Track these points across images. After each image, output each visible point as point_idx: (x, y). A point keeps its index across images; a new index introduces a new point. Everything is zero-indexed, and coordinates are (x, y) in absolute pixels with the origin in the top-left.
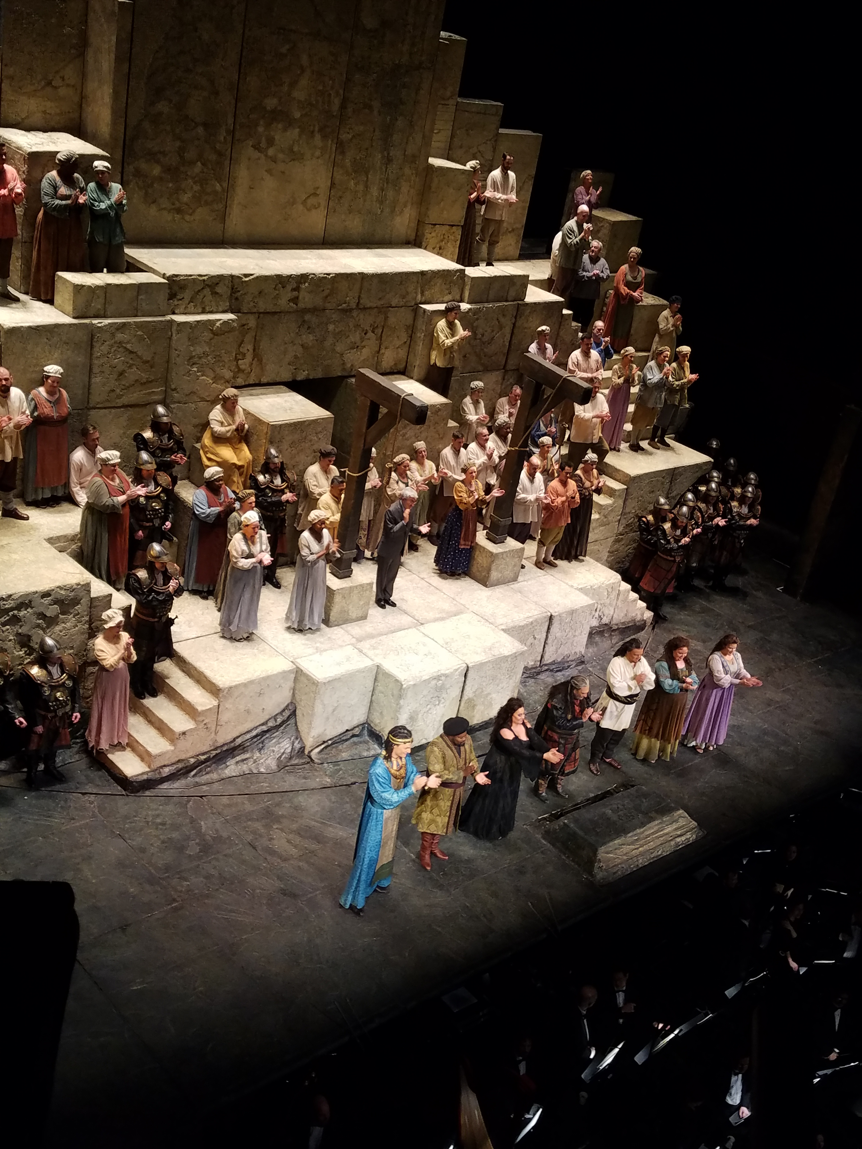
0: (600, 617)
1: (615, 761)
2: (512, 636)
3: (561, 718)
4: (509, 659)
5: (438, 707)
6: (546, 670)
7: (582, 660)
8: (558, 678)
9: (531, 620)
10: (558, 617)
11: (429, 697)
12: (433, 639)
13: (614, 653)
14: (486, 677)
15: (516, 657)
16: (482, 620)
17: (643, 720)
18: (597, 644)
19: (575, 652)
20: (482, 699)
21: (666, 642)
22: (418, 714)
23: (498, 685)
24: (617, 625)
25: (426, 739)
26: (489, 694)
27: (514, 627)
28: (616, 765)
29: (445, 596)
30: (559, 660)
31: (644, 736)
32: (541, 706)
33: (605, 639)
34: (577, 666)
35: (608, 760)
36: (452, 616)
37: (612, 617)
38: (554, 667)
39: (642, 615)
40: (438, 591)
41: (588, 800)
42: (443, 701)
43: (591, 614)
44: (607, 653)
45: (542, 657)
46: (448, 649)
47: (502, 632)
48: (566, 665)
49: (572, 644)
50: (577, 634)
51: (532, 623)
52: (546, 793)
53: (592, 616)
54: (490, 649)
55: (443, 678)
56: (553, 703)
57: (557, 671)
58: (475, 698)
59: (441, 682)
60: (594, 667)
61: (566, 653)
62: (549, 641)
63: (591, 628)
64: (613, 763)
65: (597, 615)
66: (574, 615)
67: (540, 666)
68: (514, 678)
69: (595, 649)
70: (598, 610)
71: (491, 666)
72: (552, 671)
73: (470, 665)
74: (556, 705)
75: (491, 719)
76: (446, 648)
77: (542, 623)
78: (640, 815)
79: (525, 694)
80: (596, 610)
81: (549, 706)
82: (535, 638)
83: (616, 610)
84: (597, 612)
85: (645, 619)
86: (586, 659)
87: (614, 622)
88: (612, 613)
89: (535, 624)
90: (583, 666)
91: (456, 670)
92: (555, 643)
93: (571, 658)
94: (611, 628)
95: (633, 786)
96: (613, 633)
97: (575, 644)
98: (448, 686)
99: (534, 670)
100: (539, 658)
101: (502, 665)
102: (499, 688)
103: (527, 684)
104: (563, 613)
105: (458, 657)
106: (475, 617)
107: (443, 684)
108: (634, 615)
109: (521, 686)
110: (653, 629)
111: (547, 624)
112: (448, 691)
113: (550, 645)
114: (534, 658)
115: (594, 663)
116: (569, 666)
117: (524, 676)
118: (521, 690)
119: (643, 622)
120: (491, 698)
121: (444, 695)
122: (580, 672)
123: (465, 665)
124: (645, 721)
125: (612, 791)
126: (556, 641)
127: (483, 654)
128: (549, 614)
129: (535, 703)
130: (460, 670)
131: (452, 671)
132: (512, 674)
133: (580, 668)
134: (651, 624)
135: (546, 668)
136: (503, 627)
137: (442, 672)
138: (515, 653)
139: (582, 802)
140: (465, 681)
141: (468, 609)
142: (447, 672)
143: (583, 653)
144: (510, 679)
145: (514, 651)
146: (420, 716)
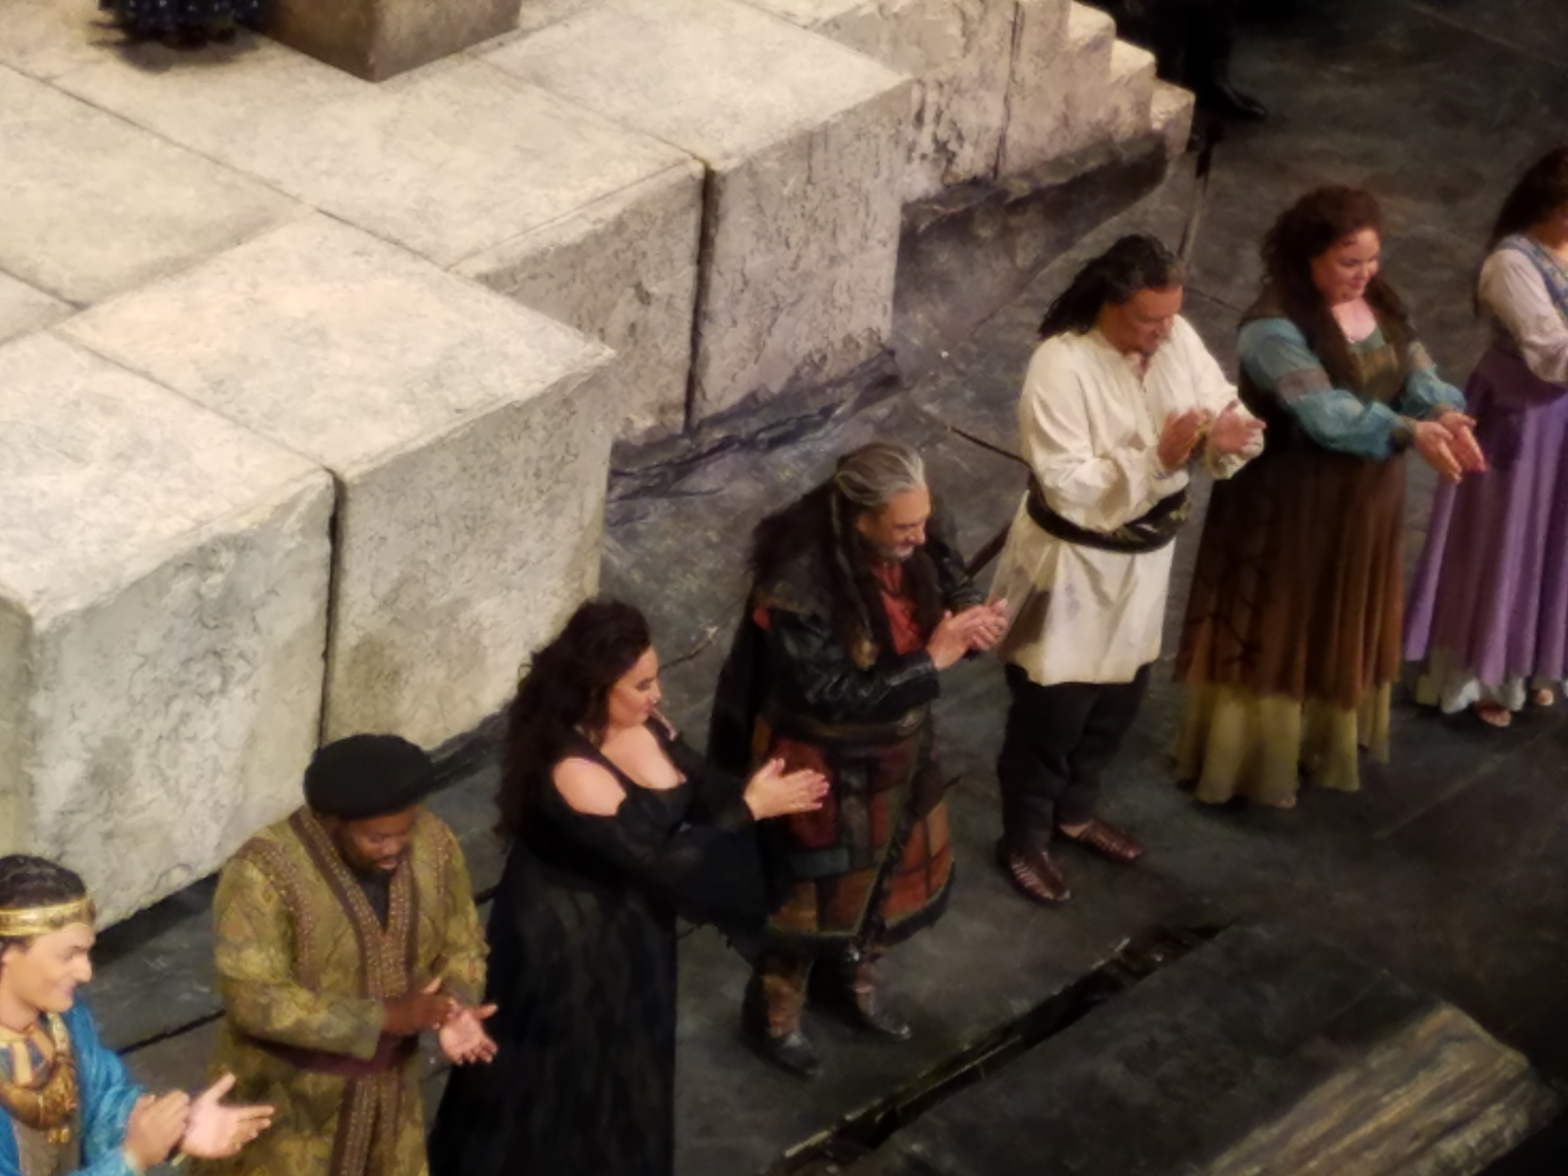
0: (941, 147)
1: (1110, 828)
2: (535, 303)
3: (825, 664)
4: (537, 418)
5: (222, 704)
6: (722, 447)
7: (888, 369)
8: (785, 475)
9: (612, 211)
10: (745, 180)
11: (171, 662)
12: (146, 375)
13: (1035, 318)
14: (437, 524)
15: (566, 402)
16: (374, 244)
17: (1217, 616)
18: (945, 283)
19: (849, 340)
20: (433, 634)
21: (1270, 223)
22: (127, 753)
23: (499, 553)
24: (1026, 174)
25: (186, 867)
26: (462, 603)
27: (536, 259)
28: (1115, 846)
29: (173, 152)
30: (776, 387)
31: (1224, 692)
32: (722, 622)
33: (979, 255)
34: (864, 402)
35: (1074, 831)
36: (220, 247)
37: (1002, 140)
38: (755, 424)
39: (1142, 107)
40: (130, 133)
41: (1006, 1031)
42: (241, 668)
43: (896, 139)
44: (1001, 319)
45: (692, 382)
46: (231, 410)
47: (482, 292)
48: (813, 406)
49: (828, 300)
50: (844, 245)
51: (619, 226)
52: (806, 1031)
53: (902, 152)
54: (437, 382)
55: (227, 558)
56: (777, 602)
57: (774, 443)
58: (397, 635)
59: (216, 579)
60: (945, 396)
61: (805, 347)
62: (718, 302)
63: (906, 208)
64: (1101, 838)
65: (926, 143)
66: (819, 155)
67: (691, 429)
68: (572, 509)
69: (942, 310)
70: (929, 116)
71: (453, 467)
72: (749, 444)
73: (350, 475)
74: (793, 607)
75: (488, 722)
76: (218, 411)
77: (668, 220)
78: (1261, 1066)
79: (637, 576)
80: (919, 119)
81: (761, 618)
82: (644, 298)
83: (1016, 101)
84: (928, 129)
85: (1157, 126)
86: (905, 362)
87: (1014, 162)
88: (995, 120)
89: (635, 226)
90: (895, 399)
91: (286, 508)
92: (742, 310)
93: (832, 369)
94: (1004, 193)
95: (1207, 932)
96: (1014, 221)
97: (842, 299)
98: (257, 592)
99: (664, 456)
100: (678, 392)
101: (507, 450)
102: (510, 565)
103: (640, 526)
104: (764, 154)
105: (283, 445)
106: (338, 235)
107: (230, 589)
108: (1101, 114)
109: (610, 542)
110: (1203, 168)
111: (692, 219)
112: (262, 617)
113: (723, 320)
114: (652, 396)
115: (945, 379)
116: (827, 412)
117: (618, 491)
118: (616, 561)
119: (1148, 147)
120: (475, 622)
121: (246, 641)
122: (881, 427)
123: (323, 480)
124: (1223, 619)
125: (1114, 971)
126: (748, 296)
127: (405, 410)
128: (697, 169)
129: (691, 610)
130: (302, 508)
131: (262, 514)
132: (558, 490)
133: (881, 411)
134: (1191, 146)
135: (719, 435)
136: (484, 265)
137: (219, 528)
138: (560, 385)
139: (979, 1048)
140: (335, 562)
141: (296, 200)
142: (243, 524)
143: (885, 335)
144: (552, 516)
145: (555, 373)
146: (140, 760)
